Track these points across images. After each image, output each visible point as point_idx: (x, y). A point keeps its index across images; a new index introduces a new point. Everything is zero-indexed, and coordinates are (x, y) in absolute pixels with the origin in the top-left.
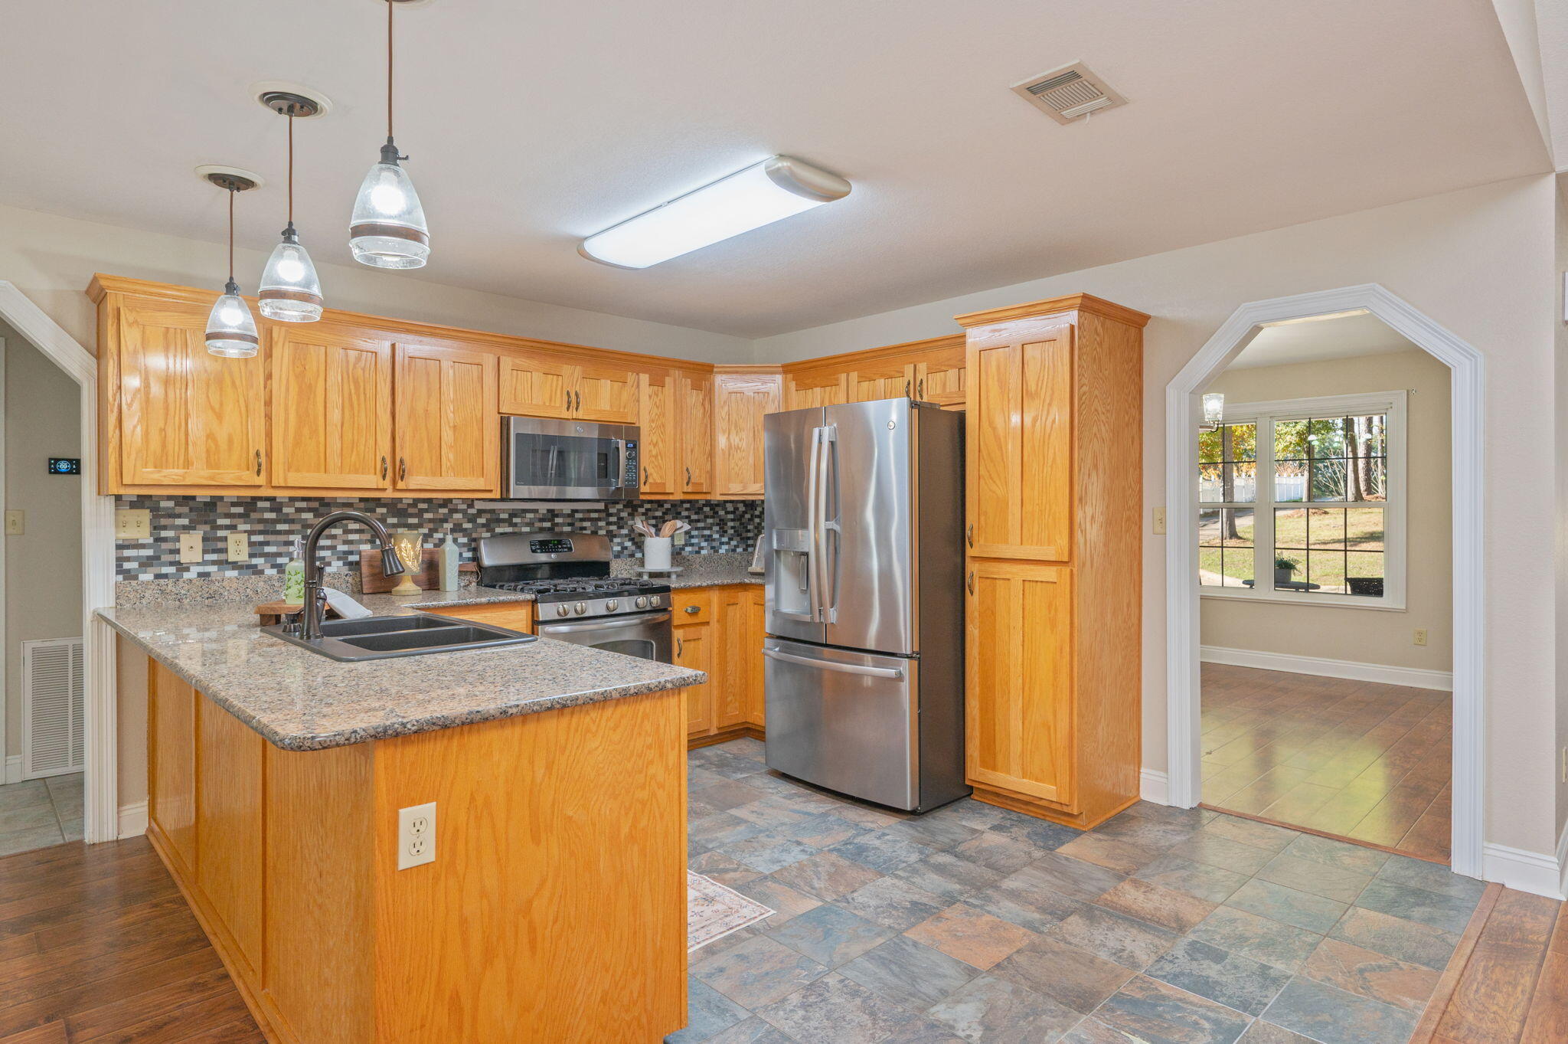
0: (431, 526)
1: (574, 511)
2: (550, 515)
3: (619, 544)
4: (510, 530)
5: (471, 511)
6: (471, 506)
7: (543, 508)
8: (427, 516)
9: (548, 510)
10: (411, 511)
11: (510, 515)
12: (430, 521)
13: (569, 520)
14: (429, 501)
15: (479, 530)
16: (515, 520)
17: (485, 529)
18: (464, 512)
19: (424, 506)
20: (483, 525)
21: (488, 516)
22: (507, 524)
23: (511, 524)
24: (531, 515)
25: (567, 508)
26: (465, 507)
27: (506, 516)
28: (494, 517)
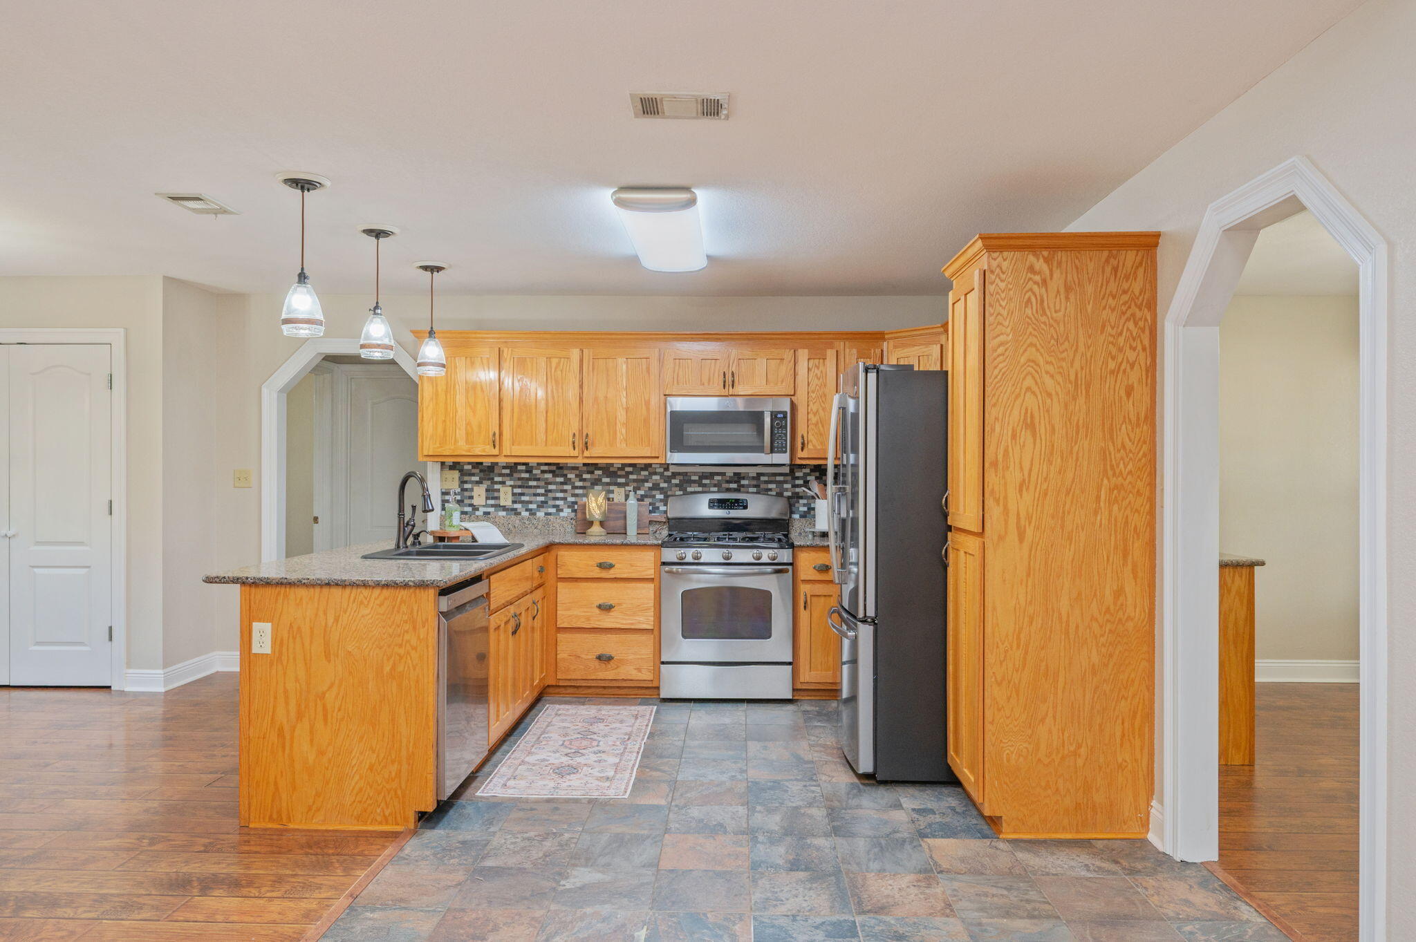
0: (635, 485)
1: (759, 475)
2: (736, 479)
3: (804, 505)
4: (700, 489)
5: (666, 474)
6: (667, 469)
7: (730, 472)
8: (631, 477)
9: (735, 474)
10: (619, 473)
11: (699, 477)
12: (634, 481)
13: (755, 482)
14: (633, 466)
15: (673, 489)
16: (704, 481)
17: (678, 488)
18: (661, 474)
19: (630, 469)
20: (676, 485)
21: (681, 478)
22: (697, 485)
23: (701, 485)
24: (719, 478)
25: (752, 472)
26: (662, 470)
27: (696, 478)
28: (686, 478)
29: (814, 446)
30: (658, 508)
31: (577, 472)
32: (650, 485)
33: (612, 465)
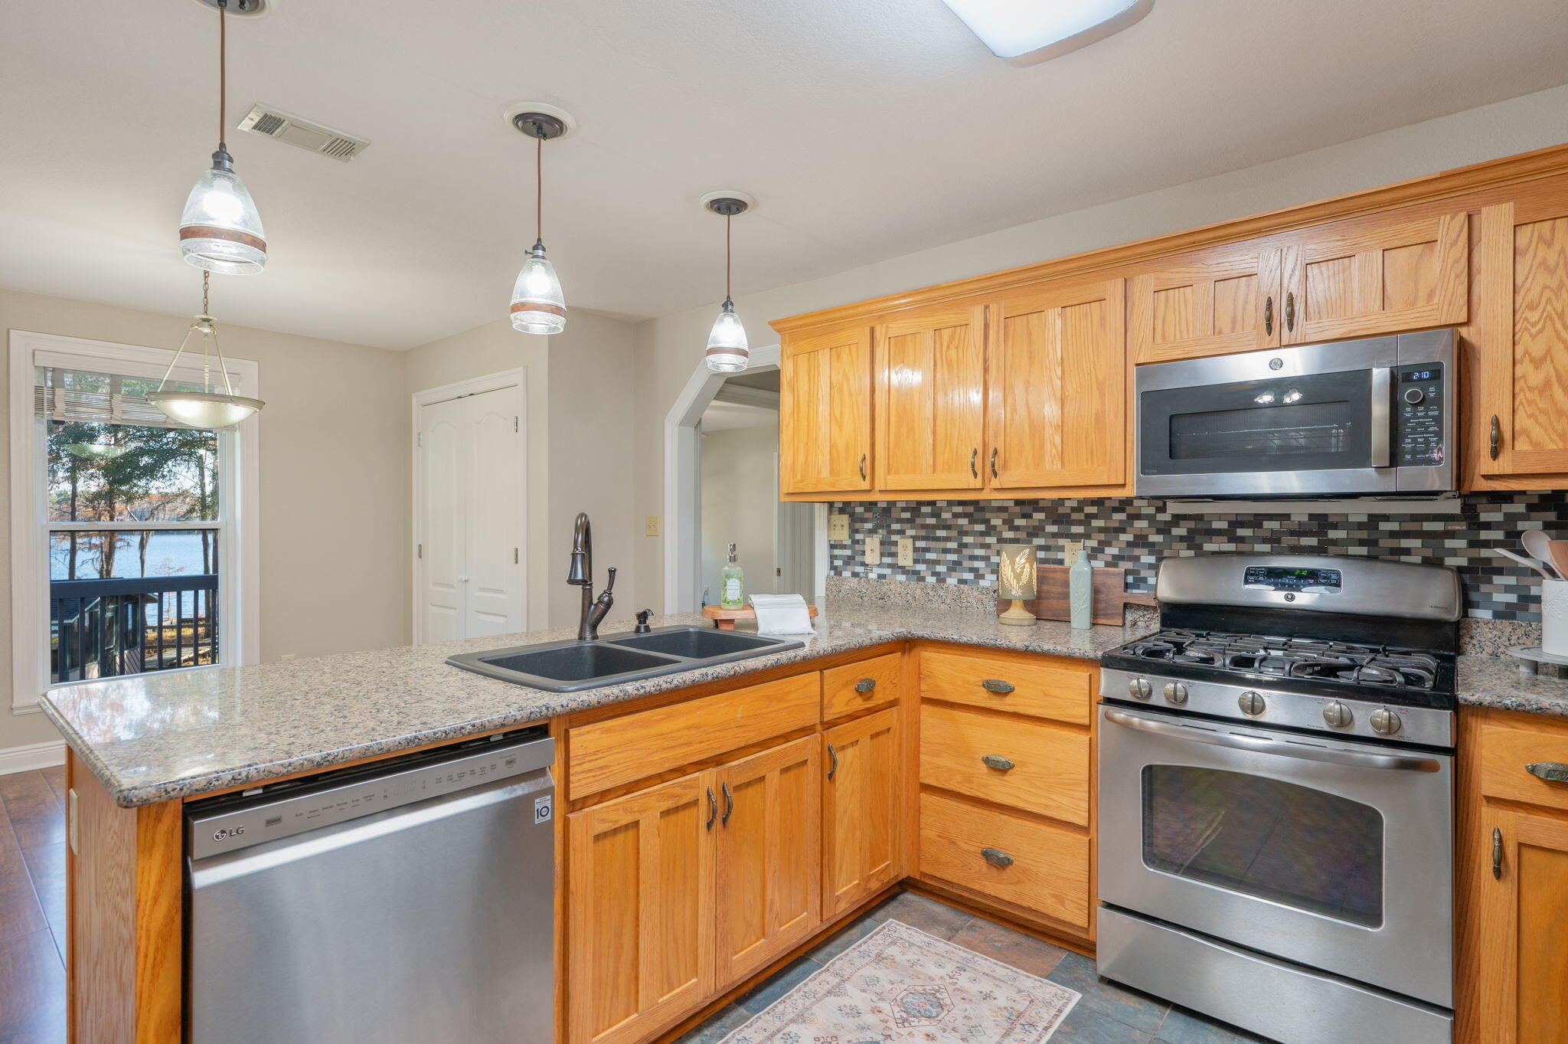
0: (1102, 537)
1: (1374, 519)
2: (1314, 526)
3: (1508, 589)
4: (1232, 547)
5: (1161, 517)
6: (1162, 509)
7: (1300, 513)
8: (1096, 523)
9: (1312, 516)
10: (1075, 516)
11: (1230, 523)
12: (1101, 530)
13: (1363, 535)
14: (1098, 502)
15: (1176, 545)
16: (1240, 532)
17: (1185, 544)
18: (1151, 518)
19: (1093, 510)
20: (1182, 539)
21: (1192, 524)
22: (1225, 539)
23: (1233, 539)
24: (1274, 525)
25: (1358, 511)
26: (1152, 510)
27: (1224, 525)
28: (1201, 525)
29: (1535, 445)
30: (1145, 580)
31: (1005, 516)
32: (1129, 537)
33: (1062, 501)
